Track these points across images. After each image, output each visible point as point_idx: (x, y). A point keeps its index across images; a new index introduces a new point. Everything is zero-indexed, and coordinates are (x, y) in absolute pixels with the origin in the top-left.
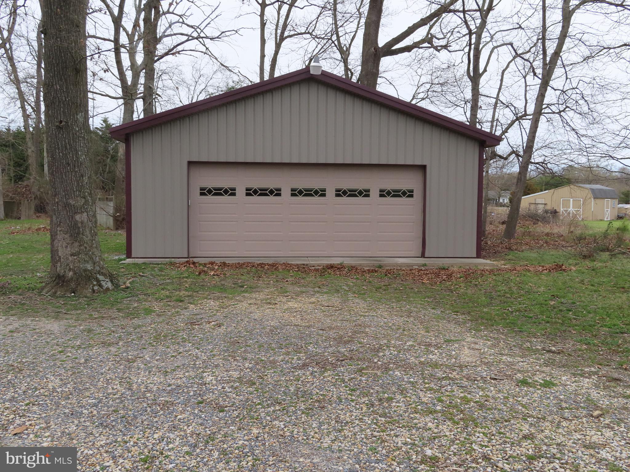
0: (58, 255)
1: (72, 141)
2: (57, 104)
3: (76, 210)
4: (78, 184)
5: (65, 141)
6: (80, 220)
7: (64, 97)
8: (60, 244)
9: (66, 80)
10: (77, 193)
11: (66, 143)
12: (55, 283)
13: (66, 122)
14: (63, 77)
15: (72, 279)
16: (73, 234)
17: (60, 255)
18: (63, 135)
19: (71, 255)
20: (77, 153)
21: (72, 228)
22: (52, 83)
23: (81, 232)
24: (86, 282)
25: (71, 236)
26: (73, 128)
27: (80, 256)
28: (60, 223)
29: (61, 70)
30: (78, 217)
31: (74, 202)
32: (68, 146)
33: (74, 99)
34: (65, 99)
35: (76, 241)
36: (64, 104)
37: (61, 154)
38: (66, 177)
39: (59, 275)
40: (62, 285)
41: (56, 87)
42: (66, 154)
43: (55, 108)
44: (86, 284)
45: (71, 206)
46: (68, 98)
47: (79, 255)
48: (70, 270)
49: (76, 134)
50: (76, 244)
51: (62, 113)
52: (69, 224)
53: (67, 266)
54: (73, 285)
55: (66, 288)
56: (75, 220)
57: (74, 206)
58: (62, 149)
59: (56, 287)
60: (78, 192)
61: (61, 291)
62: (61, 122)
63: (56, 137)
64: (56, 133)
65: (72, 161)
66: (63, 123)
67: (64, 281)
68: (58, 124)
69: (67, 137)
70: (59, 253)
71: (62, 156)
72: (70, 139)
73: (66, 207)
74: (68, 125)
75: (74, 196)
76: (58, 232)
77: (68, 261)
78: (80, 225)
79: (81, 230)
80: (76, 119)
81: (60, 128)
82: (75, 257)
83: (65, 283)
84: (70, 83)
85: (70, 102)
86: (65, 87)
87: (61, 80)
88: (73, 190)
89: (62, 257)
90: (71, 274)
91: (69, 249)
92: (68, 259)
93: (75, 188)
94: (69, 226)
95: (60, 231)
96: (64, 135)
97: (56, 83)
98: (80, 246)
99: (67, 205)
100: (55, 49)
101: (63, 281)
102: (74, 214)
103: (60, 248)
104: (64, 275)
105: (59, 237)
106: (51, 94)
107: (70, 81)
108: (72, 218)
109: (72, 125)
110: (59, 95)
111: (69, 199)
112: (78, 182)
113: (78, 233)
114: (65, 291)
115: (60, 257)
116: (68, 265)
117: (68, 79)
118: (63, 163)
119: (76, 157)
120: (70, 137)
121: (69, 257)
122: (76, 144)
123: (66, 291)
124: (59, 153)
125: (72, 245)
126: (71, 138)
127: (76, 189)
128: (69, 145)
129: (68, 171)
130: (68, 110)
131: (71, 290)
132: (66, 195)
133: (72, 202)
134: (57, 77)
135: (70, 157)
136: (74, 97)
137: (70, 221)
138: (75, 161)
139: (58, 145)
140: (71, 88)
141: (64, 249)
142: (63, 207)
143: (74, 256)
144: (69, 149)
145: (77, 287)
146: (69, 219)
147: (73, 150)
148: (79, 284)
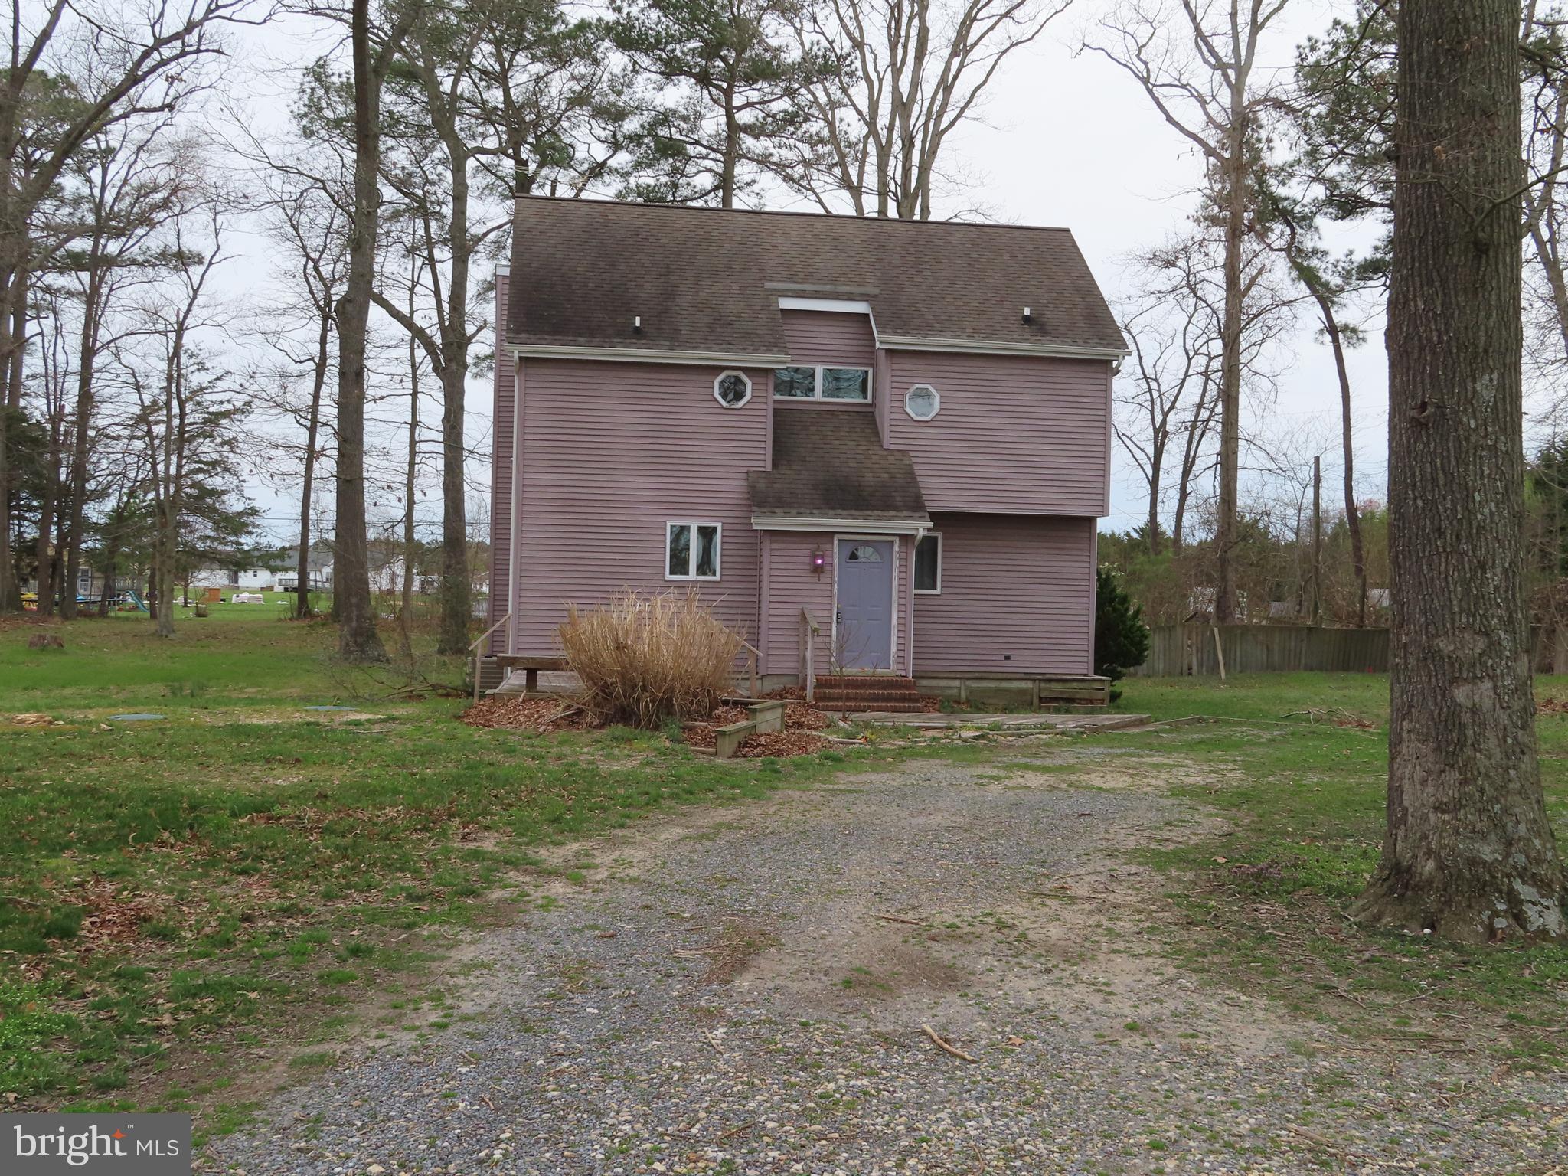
0: (1401, 804)
1: (1453, 463)
2: (1416, 355)
3: (1455, 673)
4: (1467, 592)
5: (1433, 463)
6: (1469, 704)
7: (1435, 333)
8: (1407, 771)
9: (1444, 282)
10: (1464, 620)
11: (1434, 468)
12: (1386, 884)
13: (1438, 407)
14: (1435, 274)
15: (1430, 882)
16: (1443, 745)
17: (1406, 803)
18: (1427, 444)
19: (1436, 809)
20: (1469, 497)
21: (1441, 727)
22: (1405, 296)
23: (1470, 742)
24: (1469, 899)
25: (1438, 749)
26: (1461, 420)
27: (1461, 814)
28: (1411, 706)
29: (1430, 253)
30: (1461, 693)
31: (1452, 648)
32: (1441, 477)
33: (1467, 334)
34: (1440, 337)
35: (1452, 766)
36: (1433, 353)
37: (1420, 503)
38: (1430, 570)
39: (1398, 864)
40: (1402, 896)
41: (1416, 306)
42: (1434, 502)
43: (1408, 369)
44: (1469, 906)
45: (1442, 657)
46: (1447, 332)
47: (1456, 810)
48: (1429, 853)
49: (1467, 439)
50: (1453, 776)
51: (1427, 381)
52: (1432, 712)
53: (1421, 840)
54: (1431, 902)
55: (1409, 909)
56: (1453, 701)
57: (1450, 657)
58: (1424, 488)
59: (1385, 900)
60: (1464, 616)
61: (1394, 916)
62: (1423, 406)
63: (1409, 453)
64: (1408, 441)
65: (1451, 523)
66: (1430, 410)
67: (1407, 883)
68: (1414, 413)
69: (1439, 451)
70: (1405, 797)
71: (1423, 509)
72: (1448, 457)
73: (1426, 659)
74: (1444, 415)
75: (1453, 628)
76: (1405, 734)
77: (1426, 827)
78: (1466, 718)
79: (1470, 733)
80: (1470, 395)
81: (1421, 424)
82: (1447, 817)
83: (1409, 893)
84: (1455, 288)
85: (1454, 343)
86: (1439, 303)
87: (1430, 282)
88: (1451, 609)
89: (1411, 810)
90: (1430, 865)
91: (1430, 789)
92: (1427, 819)
93: (1455, 602)
94: (1433, 719)
95: (1409, 732)
96: (1432, 446)
97: (1415, 296)
98: (1465, 782)
99: (1431, 655)
100: (1417, 198)
101: (1406, 886)
102: (1451, 683)
103: (1406, 783)
104: (1410, 867)
105: (1405, 751)
106: (1401, 329)
107: (1455, 284)
108: (1444, 696)
109: (1455, 412)
110: (1421, 329)
111: (1437, 636)
112: (1468, 584)
113: (1461, 744)
114: (1406, 919)
115: (1405, 811)
116: (1425, 837)
117: (1451, 277)
118: (1424, 528)
119: (1466, 509)
120: (1448, 450)
121: (1430, 815)
122: (1466, 470)
123: (1409, 917)
124: (1415, 499)
125: (1439, 777)
126: (1452, 451)
127: (1460, 606)
128: (1445, 474)
129: (1438, 554)
130: (1445, 366)
131: (1425, 918)
132: (1428, 625)
133: (1445, 645)
134: (1420, 275)
135: (1446, 510)
136: (1466, 328)
137: (1436, 704)
138: (1460, 521)
139: (1413, 475)
140: (1458, 305)
141: (1418, 786)
142: (1418, 659)
143: (1444, 812)
144: (1445, 485)
145: (1442, 911)
146: (1435, 697)
147: (1455, 487)
148: (1448, 903)
